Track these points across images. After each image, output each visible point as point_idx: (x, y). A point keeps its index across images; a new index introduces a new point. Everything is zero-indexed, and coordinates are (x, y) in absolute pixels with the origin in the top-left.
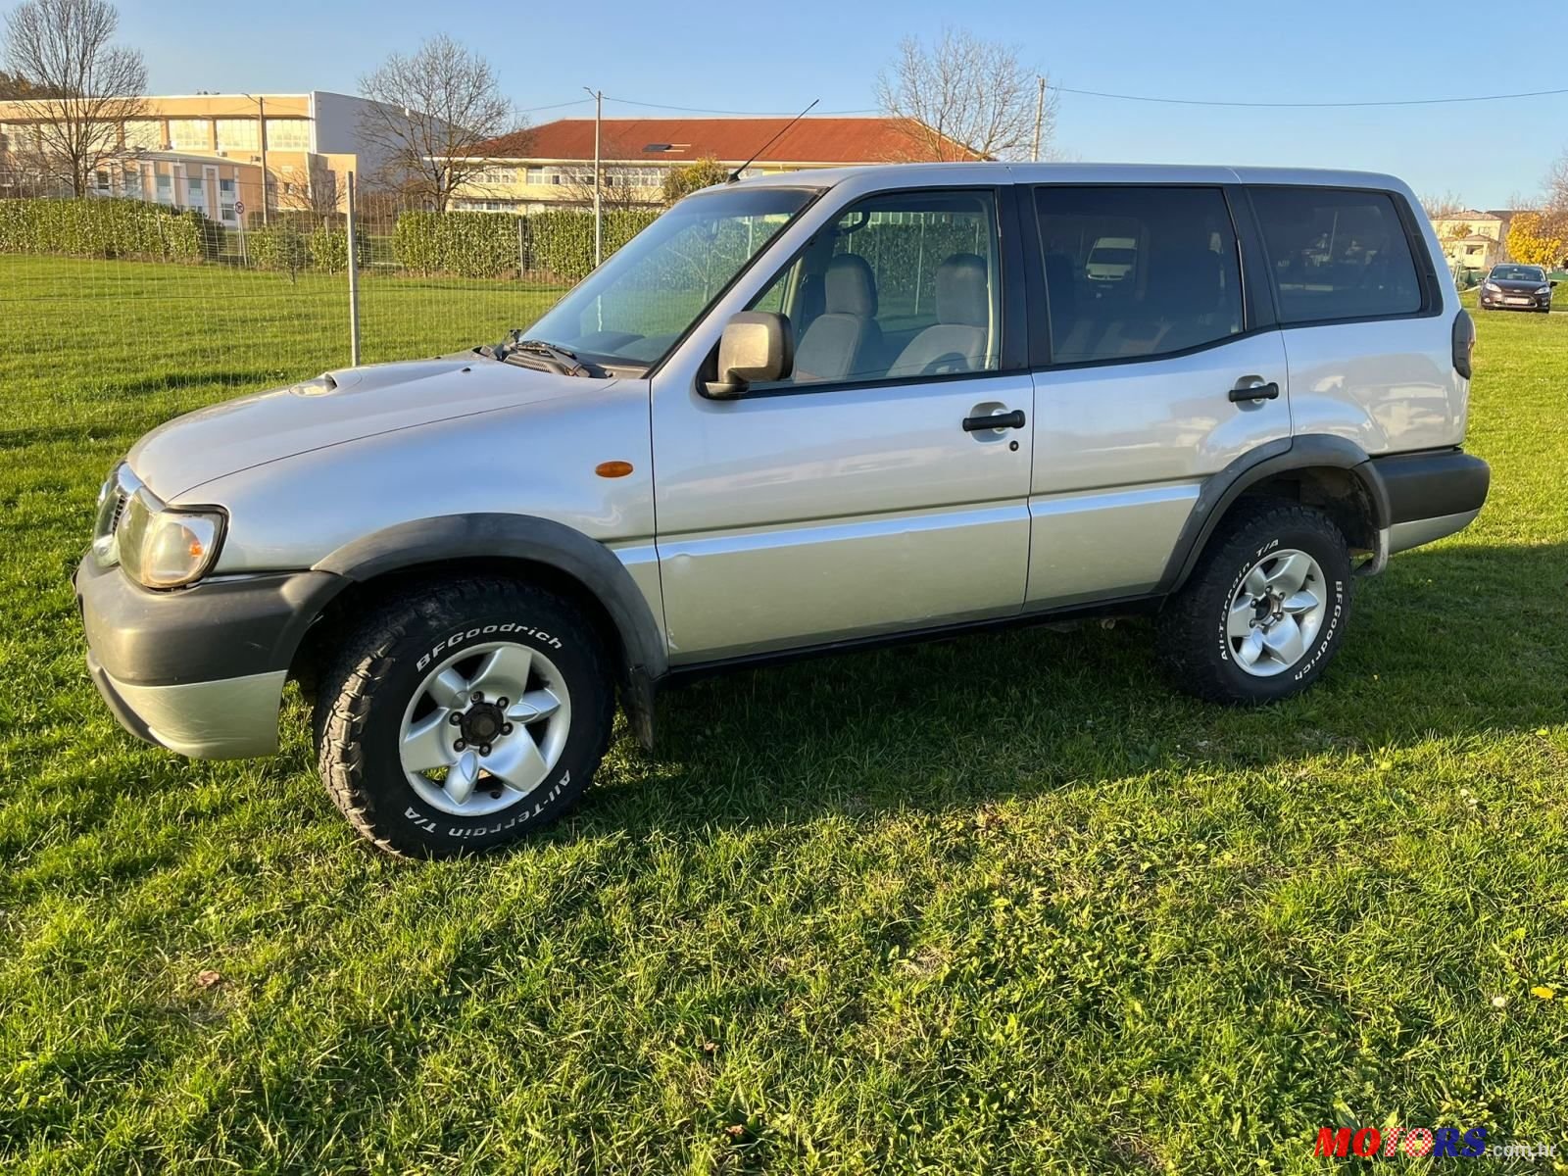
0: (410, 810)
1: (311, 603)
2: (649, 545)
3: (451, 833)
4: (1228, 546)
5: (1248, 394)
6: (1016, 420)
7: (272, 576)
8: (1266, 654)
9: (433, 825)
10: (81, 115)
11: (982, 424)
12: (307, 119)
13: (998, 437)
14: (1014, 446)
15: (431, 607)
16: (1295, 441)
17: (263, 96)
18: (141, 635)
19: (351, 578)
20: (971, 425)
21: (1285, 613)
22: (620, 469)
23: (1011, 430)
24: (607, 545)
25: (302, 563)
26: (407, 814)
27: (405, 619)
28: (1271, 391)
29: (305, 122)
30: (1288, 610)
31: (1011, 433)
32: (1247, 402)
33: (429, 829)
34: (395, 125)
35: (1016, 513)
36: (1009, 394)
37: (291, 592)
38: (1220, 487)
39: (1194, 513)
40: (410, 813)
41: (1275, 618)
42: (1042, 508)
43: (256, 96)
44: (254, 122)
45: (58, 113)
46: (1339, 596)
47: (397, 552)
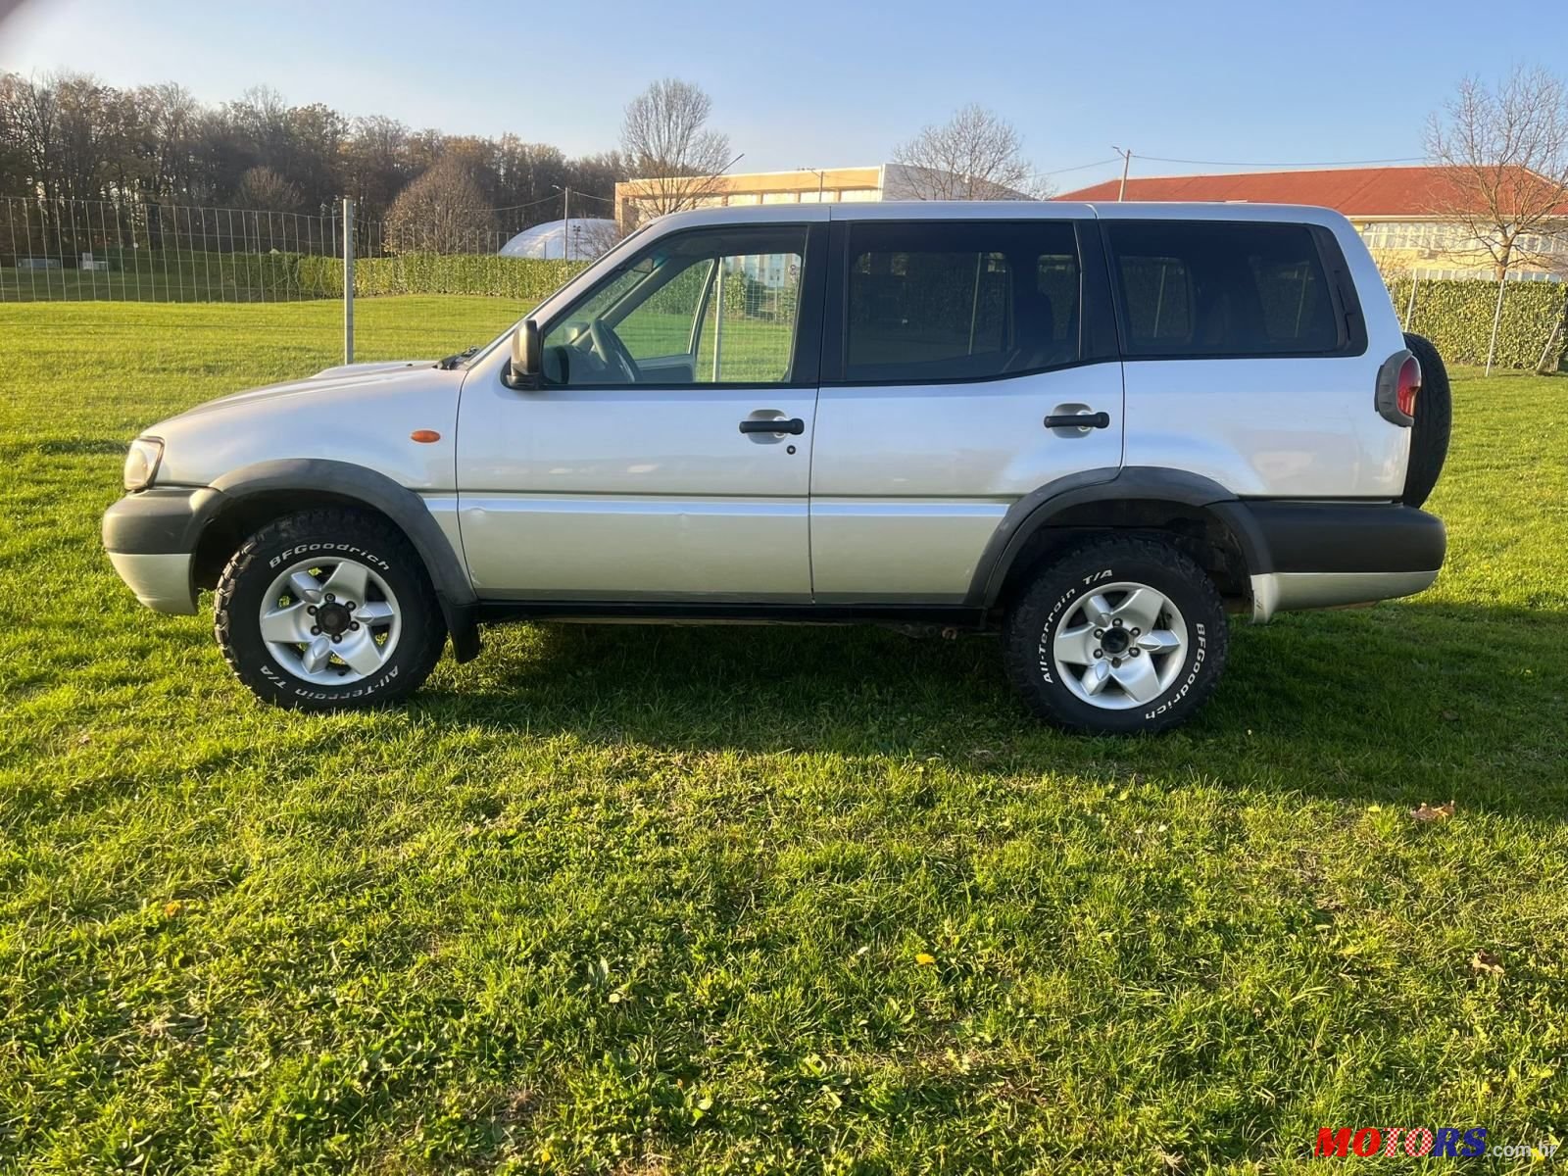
0: (265, 668)
1: (204, 508)
2: (453, 497)
3: (298, 692)
4: (1051, 570)
5: (1069, 422)
6: (796, 427)
7: (188, 488)
8: (1111, 687)
9: (283, 683)
10: (675, 192)
11: (762, 427)
12: (876, 189)
13: (777, 441)
14: (791, 450)
15: (283, 525)
16: (1125, 474)
17: (825, 171)
18: (117, 518)
19: (229, 495)
20: (747, 428)
21: (1142, 650)
22: (431, 437)
23: (789, 435)
24: (421, 494)
25: (203, 481)
26: (262, 670)
27: (266, 530)
28: (1101, 421)
29: (874, 192)
30: (1146, 647)
31: (789, 439)
32: (1073, 428)
33: (280, 685)
34: (920, 191)
35: (796, 510)
36: (790, 405)
37: (196, 500)
38: (1026, 508)
39: (998, 532)
40: (264, 670)
41: (1130, 653)
42: (822, 509)
43: (818, 171)
44: (832, 193)
45: (658, 191)
46: (1202, 640)
47: (262, 480)
